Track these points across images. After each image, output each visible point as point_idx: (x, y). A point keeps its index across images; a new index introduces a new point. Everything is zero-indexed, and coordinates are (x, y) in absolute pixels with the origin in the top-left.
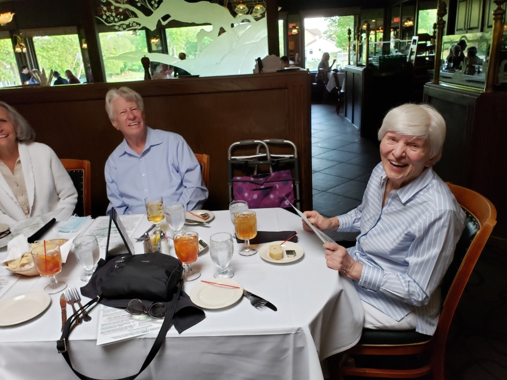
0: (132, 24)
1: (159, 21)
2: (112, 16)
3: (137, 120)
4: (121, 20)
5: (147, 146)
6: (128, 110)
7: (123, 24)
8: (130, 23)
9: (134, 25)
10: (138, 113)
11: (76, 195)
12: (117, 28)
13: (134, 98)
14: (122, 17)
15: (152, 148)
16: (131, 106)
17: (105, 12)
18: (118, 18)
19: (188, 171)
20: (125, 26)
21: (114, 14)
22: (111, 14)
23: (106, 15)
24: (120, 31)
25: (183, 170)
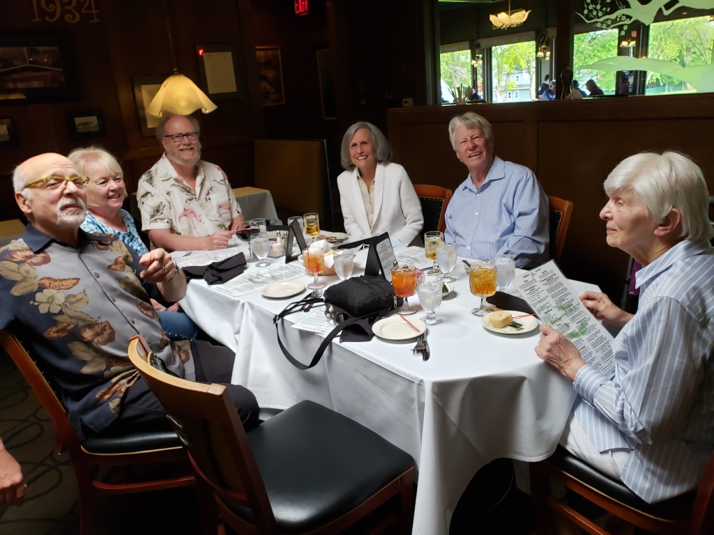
0: (620, 18)
1: (660, 11)
2: (595, 9)
3: (478, 150)
4: (606, 13)
5: (486, 181)
6: (469, 139)
7: (607, 20)
8: (617, 17)
9: (622, 19)
10: (479, 142)
11: (422, 222)
12: (599, 25)
13: (477, 124)
14: (608, 10)
15: (492, 183)
16: (473, 134)
17: (588, 4)
18: (603, 11)
19: (520, 215)
20: (609, 22)
21: (599, 7)
22: (594, 6)
23: (588, 8)
24: (602, 29)
25: (516, 213)
